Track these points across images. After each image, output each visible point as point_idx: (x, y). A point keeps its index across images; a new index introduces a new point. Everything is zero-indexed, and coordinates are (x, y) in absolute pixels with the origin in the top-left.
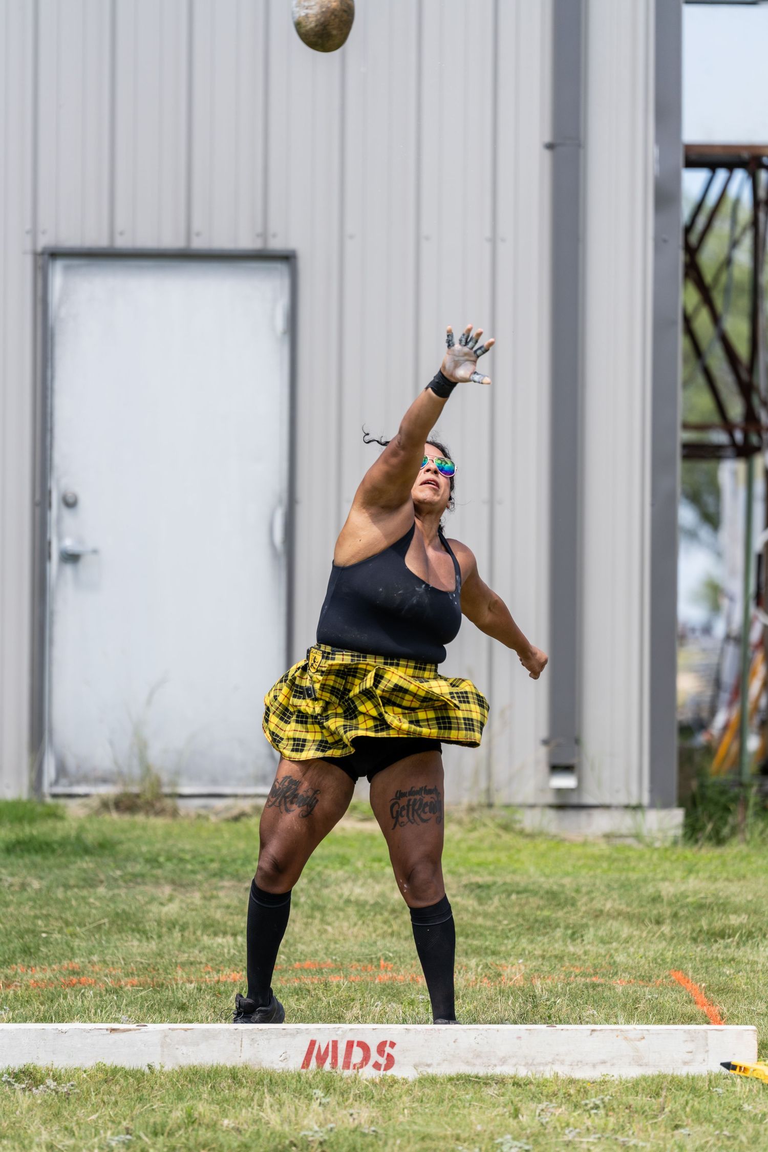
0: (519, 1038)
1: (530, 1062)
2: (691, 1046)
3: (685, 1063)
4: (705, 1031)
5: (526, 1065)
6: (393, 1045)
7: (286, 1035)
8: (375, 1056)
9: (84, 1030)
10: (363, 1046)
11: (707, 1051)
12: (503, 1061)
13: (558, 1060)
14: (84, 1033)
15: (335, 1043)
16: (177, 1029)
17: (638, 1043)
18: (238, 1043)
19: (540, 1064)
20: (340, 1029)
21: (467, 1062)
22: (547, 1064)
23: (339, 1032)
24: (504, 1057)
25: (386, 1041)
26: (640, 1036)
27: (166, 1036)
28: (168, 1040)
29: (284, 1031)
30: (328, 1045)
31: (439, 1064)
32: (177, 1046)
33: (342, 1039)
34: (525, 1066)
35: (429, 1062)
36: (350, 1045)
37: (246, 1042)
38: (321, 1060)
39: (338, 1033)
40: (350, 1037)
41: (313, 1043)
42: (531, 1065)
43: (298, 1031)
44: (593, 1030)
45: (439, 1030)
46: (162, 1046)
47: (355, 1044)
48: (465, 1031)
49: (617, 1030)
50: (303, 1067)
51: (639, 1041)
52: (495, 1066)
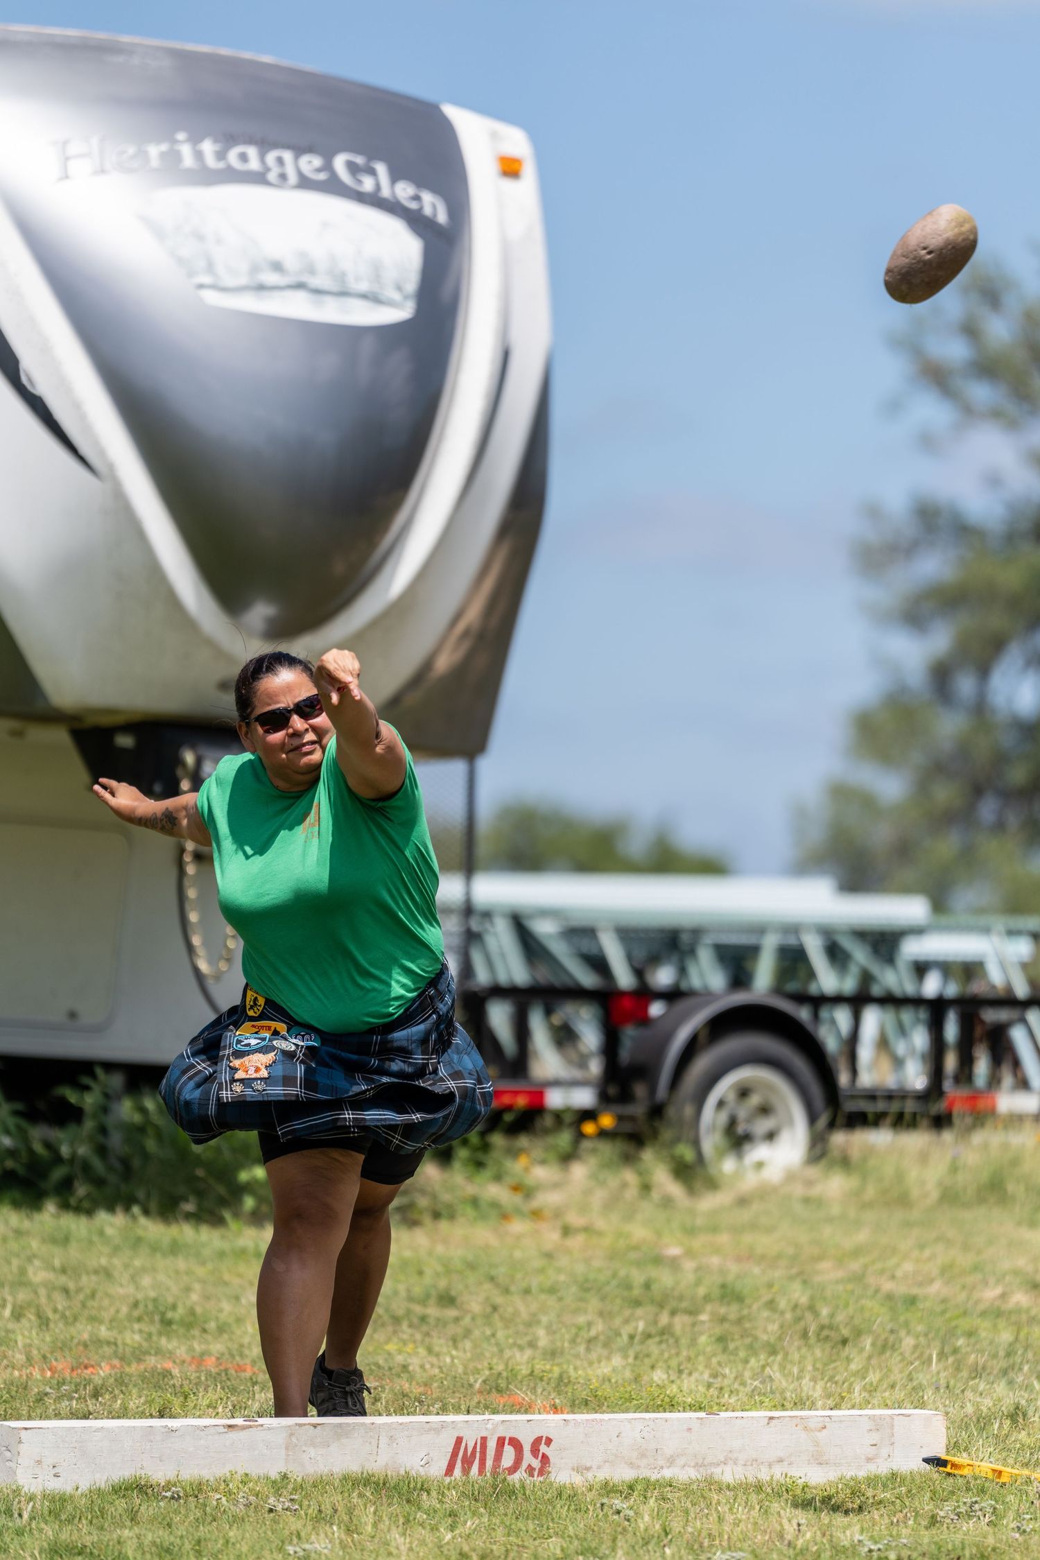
0: (689, 1429)
1: (700, 1463)
2: (875, 1438)
3: (869, 1460)
4: (891, 1417)
5: (697, 1466)
6: (549, 1441)
7: (430, 1430)
8: (528, 1458)
9: (198, 1427)
10: (515, 1443)
11: (892, 1444)
12: (671, 1461)
13: (731, 1459)
14: (198, 1432)
15: (484, 1439)
16: (305, 1425)
17: (818, 1434)
18: (374, 1442)
19: (711, 1464)
20: (491, 1422)
21: (631, 1463)
22: (718, 1465)
23: (490, 1426)
24: (672, 1456)
25: (542, 1437)
26: (821, 1425)
27: (292, 1434)
28: (294, 1440)
29: (428, 1425)
30: (476, 1444)
31: (599, 1467)
32: (304, 1448)
33: (492, 1435)
34: (694, 1467)
35: (588, 1465)
36: (501, 1442)
37: (384, 1440)
38: (468, 1462)
39: (488, 1426)
40: (501, 1432)
41: (459, 1440)
42: (701, 1466)
43: (443, 1425)
44: (771, 1418)
45: (601, 1420)
46: (287, 1448)
47: (507, 1442)
48: (629, 1421)
49: (797, 1417)
50: (446, 1474)
51: (820, 1431)
52: (662, 1468)
